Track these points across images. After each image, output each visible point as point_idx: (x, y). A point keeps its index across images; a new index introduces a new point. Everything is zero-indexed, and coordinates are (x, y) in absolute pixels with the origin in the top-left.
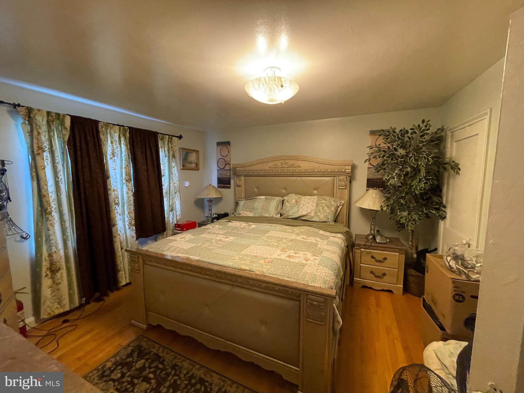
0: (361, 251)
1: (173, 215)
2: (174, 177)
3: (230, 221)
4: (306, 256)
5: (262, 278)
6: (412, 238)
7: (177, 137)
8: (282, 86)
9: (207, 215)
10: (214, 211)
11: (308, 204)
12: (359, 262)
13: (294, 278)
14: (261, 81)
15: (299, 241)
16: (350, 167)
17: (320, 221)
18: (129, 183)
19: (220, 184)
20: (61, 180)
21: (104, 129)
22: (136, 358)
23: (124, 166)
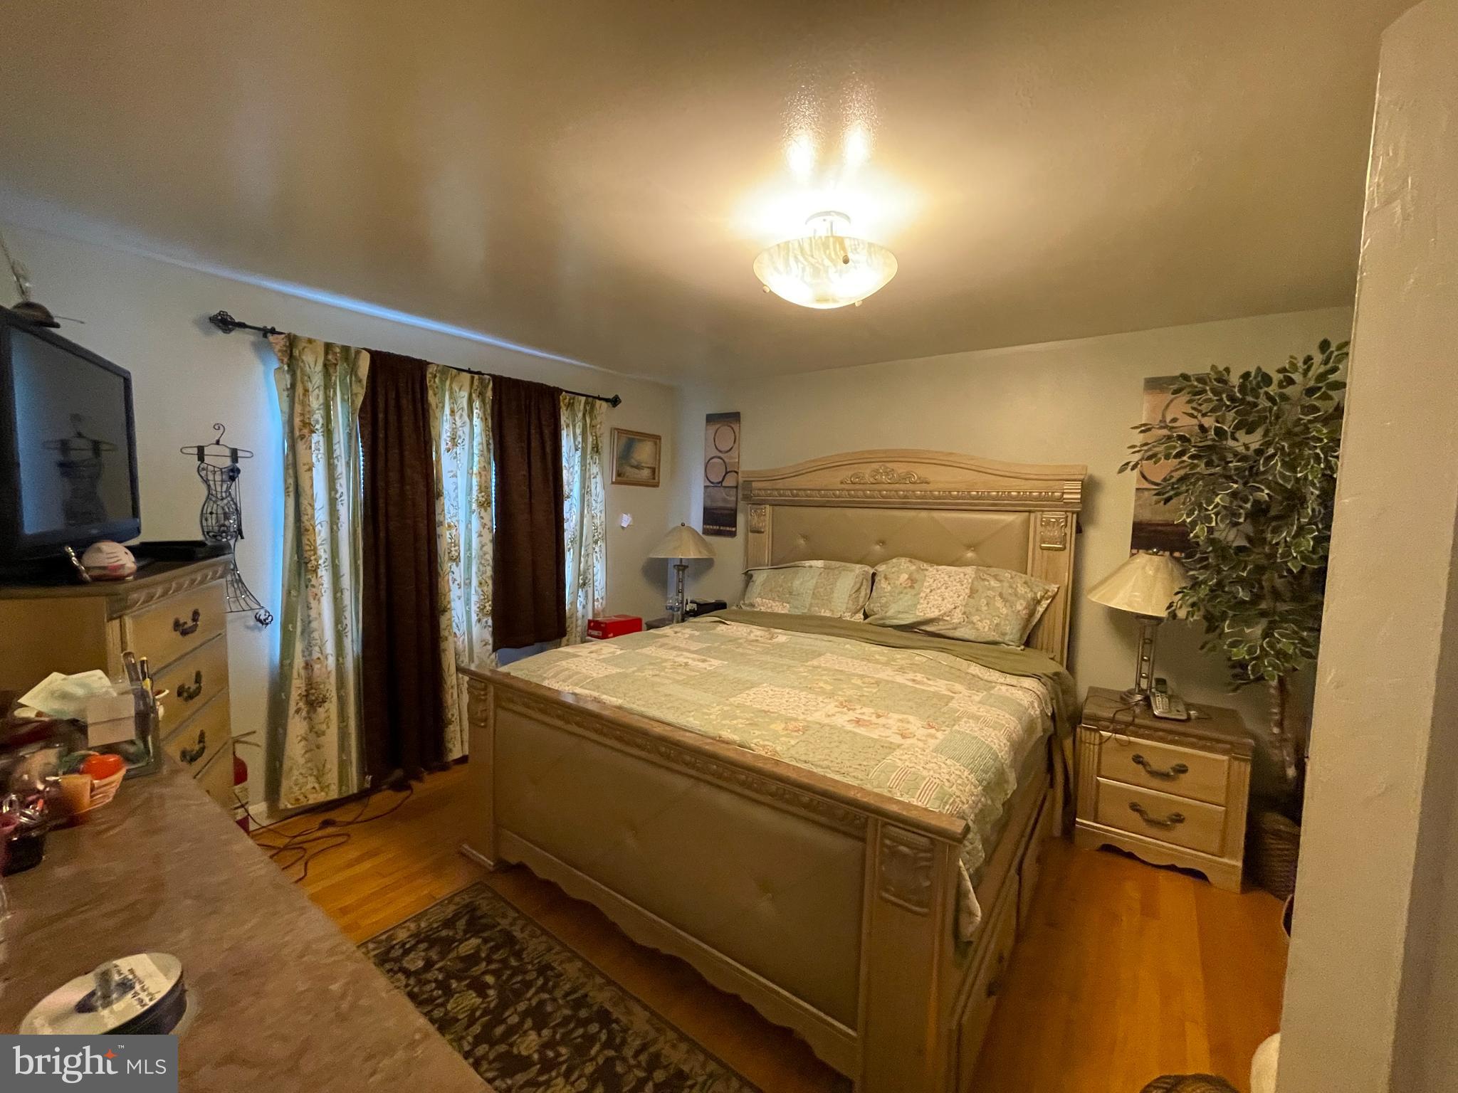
0: (1101, 735)
1: (586, 596)
2: (594, 502)
3: (721, 622)
4: (906, 726)
5: (769, 767)
6: (1282, 713)
7: (607, 400)
8: (846, 261)
9: (670, 602)
10: (688, 596)
11: (946, 588)
12: (1096, 772)
13: (854, 777)
14: (791, 250)
15: (901, 686)
16: (1078, 485)
17: (979, 640)
18: (486, 510)
19: (709, 524)
20: (341, 496)
21: (437, 380)
22: (461, 933)
23: (475, 470)
